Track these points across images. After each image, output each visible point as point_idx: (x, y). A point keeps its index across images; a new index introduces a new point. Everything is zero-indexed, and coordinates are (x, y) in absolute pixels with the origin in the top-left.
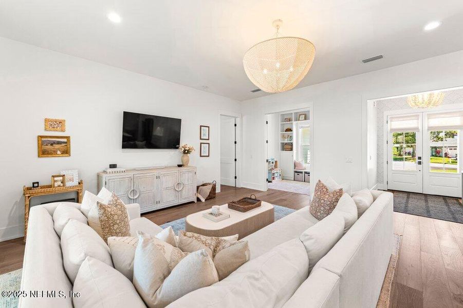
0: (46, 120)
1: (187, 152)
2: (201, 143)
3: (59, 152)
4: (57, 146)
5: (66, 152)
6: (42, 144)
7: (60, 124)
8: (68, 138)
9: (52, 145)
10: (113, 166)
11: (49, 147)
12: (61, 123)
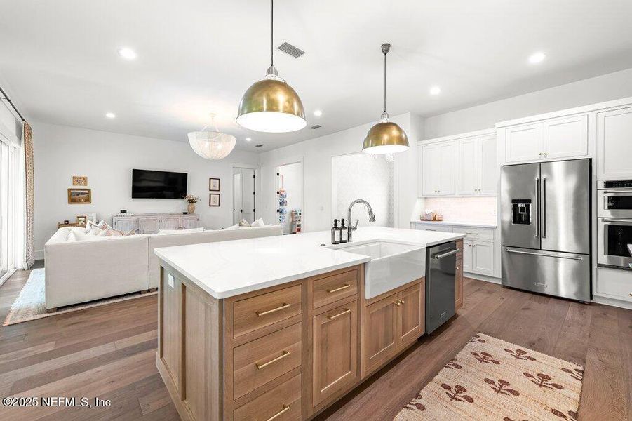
0: (74, 178)
1: (192, 201)
2: (210, 194)
3: (83, 201)
4: (81, 196)
5: (88, 200)
6: (71, 195)
7: (83, 180)
8: (89, 190)
9: (78, 195)
10: (124, 212)
11: (76, 197)
12: (85, 179)
